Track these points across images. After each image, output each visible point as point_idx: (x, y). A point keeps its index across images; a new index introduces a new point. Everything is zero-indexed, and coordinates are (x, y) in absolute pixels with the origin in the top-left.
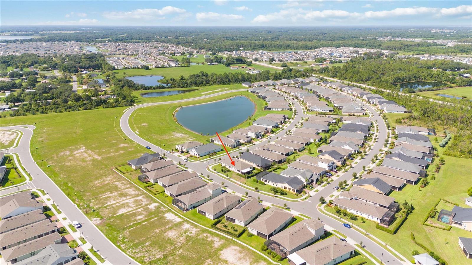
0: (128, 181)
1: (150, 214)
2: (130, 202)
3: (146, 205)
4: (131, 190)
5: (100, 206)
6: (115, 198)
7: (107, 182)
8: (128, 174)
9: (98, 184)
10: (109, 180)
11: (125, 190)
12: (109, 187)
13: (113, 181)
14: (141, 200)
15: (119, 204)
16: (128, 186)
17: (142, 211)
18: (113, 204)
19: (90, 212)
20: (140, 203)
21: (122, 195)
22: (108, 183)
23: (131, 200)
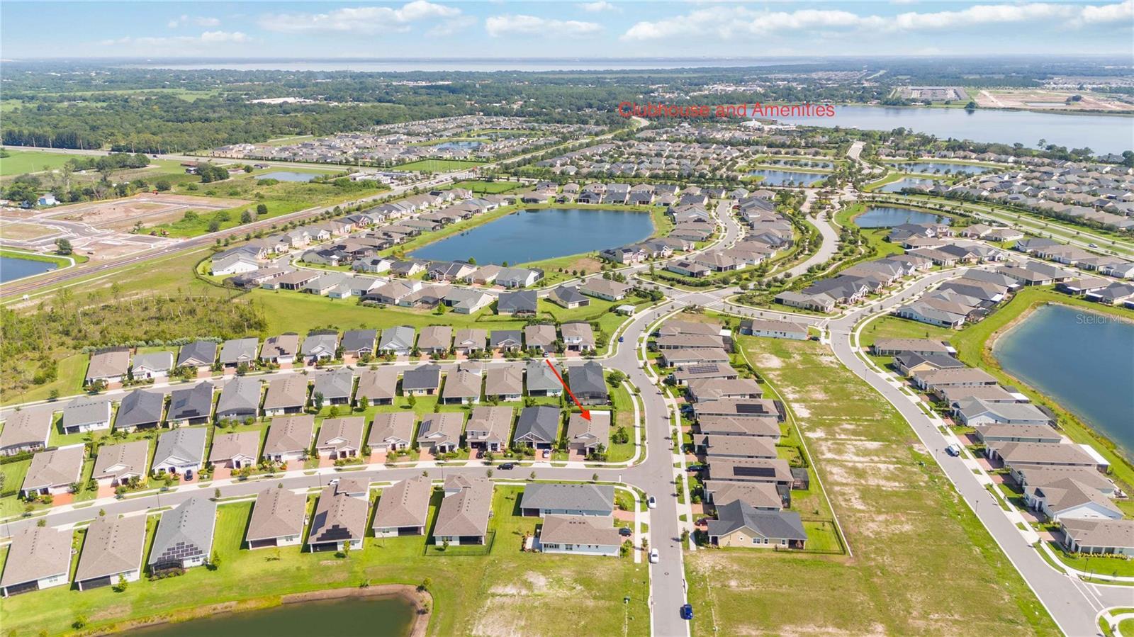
0: (831, 500)
1: (829, 427)
2: (851, 455)
3: (826, 440)
4: (836, 477)
5: (909, 467)
6: (876, 474)
7: (882, 518)
8: (824, 515)
9: (903, 519)
10: (873, 521)
11: (849, 481)
12: (881, 502)
13: (867, 515)
14: (830, 450)
15: (873, 458)
16: (837, 488)
17: (839, 434)
18: (885, 462)
19: (930, 466)
20: (835, 446)
21: (860, 473)
22: (879, 513)
23: (848, 459)
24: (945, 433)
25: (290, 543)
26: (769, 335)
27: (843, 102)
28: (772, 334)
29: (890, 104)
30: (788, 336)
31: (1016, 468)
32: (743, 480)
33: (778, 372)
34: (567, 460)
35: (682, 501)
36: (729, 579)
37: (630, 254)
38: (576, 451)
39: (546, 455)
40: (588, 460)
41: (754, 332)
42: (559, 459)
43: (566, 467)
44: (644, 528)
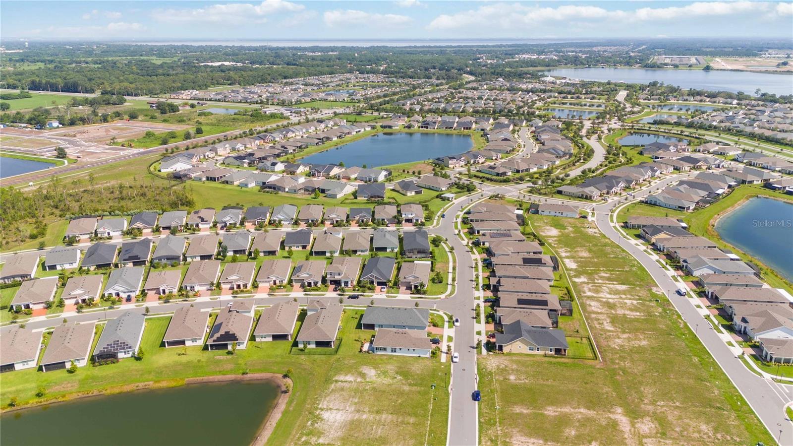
0: (589, 324)
1: (590, 275)
2: (605, 294)
3: (588, 283)
4: (593, 308)
5: (648, 303)
6: (623, 306)
7: (626, 336)
8: (582, 332)
9: (641, 337)
10: (619, 338)
11: (603, 311)
12: (626, 325)
13: (615, 334)
14: (590, 290)
15: (621, 296)
16: (593, 316)
17: (598, 280)
18: (630, 299)
19: (664, 303)
20: (594, 288)
21: (610, 306)
22: (624, 332)
23: (603, 296)
24: (676, 280)
25: (195, 344)
26: (551, 214)
27: (615, 65)
28: (553, 213)
29: (649, 67)
30: (564, 215)
31: (728, 304)
32: (524, 308)
33: (555, 239)
34: (398, 293)
35: (479, 322)
36: (510, 374)
37: (453, 161)
38: (405, 287)
39: (383, 290)
40: (413, 294)
41: (540, 212)
42: (392, 293)
43: (397, 298)
44: (450, 339)
